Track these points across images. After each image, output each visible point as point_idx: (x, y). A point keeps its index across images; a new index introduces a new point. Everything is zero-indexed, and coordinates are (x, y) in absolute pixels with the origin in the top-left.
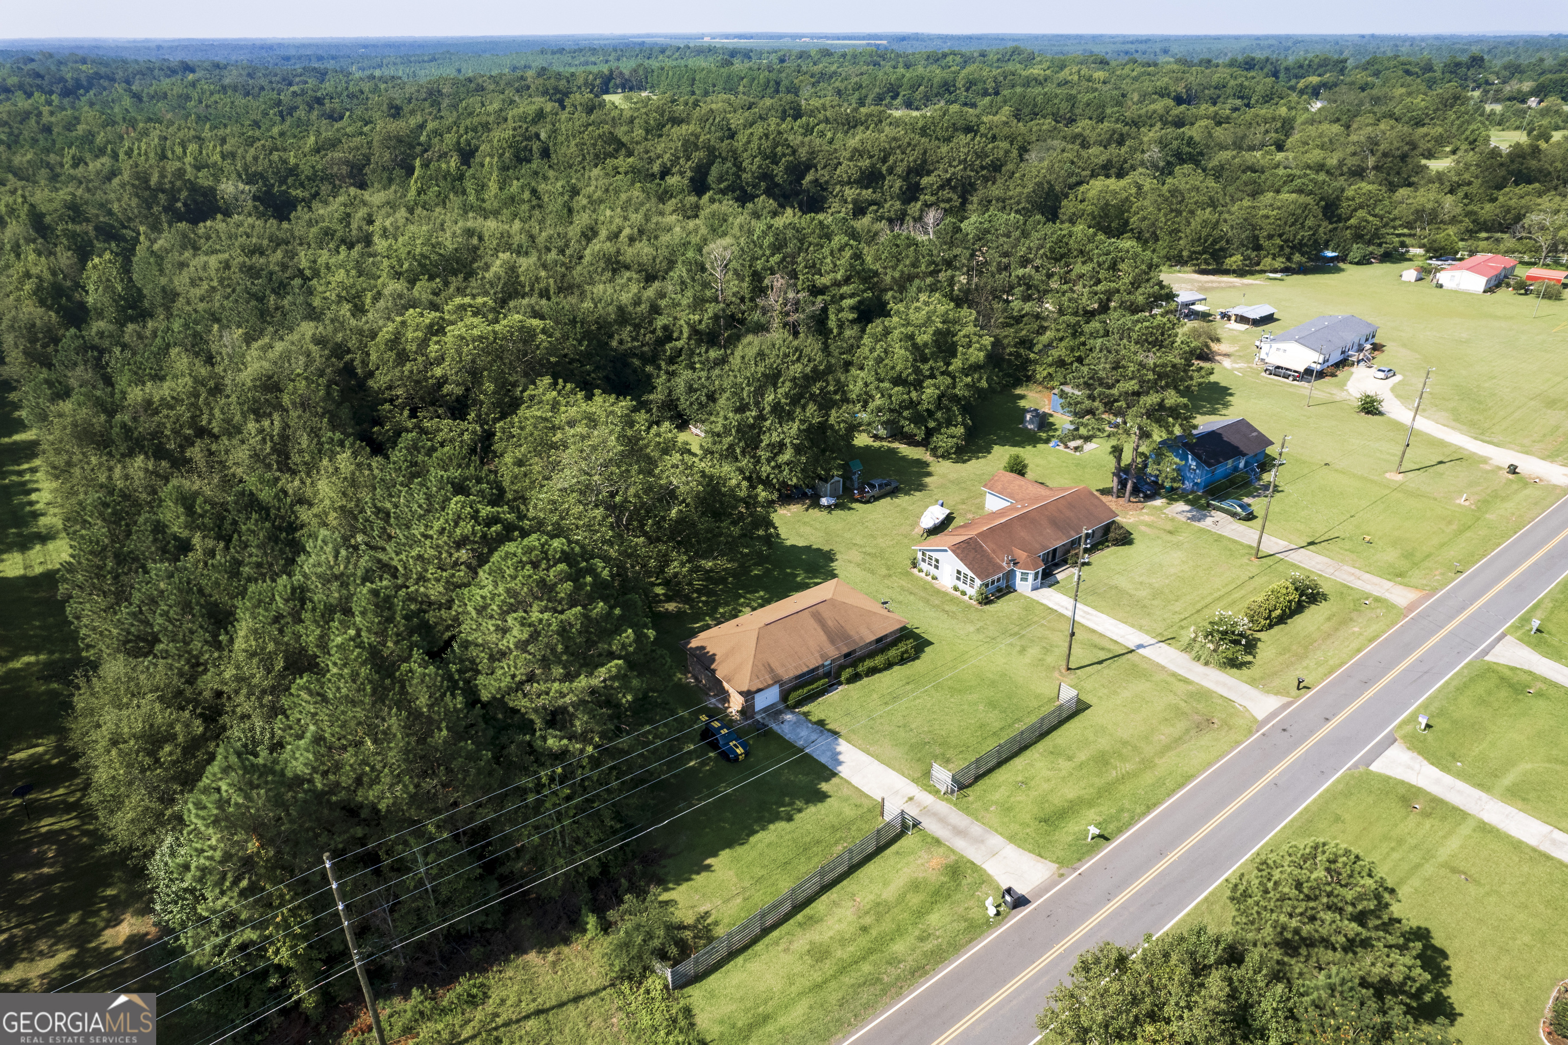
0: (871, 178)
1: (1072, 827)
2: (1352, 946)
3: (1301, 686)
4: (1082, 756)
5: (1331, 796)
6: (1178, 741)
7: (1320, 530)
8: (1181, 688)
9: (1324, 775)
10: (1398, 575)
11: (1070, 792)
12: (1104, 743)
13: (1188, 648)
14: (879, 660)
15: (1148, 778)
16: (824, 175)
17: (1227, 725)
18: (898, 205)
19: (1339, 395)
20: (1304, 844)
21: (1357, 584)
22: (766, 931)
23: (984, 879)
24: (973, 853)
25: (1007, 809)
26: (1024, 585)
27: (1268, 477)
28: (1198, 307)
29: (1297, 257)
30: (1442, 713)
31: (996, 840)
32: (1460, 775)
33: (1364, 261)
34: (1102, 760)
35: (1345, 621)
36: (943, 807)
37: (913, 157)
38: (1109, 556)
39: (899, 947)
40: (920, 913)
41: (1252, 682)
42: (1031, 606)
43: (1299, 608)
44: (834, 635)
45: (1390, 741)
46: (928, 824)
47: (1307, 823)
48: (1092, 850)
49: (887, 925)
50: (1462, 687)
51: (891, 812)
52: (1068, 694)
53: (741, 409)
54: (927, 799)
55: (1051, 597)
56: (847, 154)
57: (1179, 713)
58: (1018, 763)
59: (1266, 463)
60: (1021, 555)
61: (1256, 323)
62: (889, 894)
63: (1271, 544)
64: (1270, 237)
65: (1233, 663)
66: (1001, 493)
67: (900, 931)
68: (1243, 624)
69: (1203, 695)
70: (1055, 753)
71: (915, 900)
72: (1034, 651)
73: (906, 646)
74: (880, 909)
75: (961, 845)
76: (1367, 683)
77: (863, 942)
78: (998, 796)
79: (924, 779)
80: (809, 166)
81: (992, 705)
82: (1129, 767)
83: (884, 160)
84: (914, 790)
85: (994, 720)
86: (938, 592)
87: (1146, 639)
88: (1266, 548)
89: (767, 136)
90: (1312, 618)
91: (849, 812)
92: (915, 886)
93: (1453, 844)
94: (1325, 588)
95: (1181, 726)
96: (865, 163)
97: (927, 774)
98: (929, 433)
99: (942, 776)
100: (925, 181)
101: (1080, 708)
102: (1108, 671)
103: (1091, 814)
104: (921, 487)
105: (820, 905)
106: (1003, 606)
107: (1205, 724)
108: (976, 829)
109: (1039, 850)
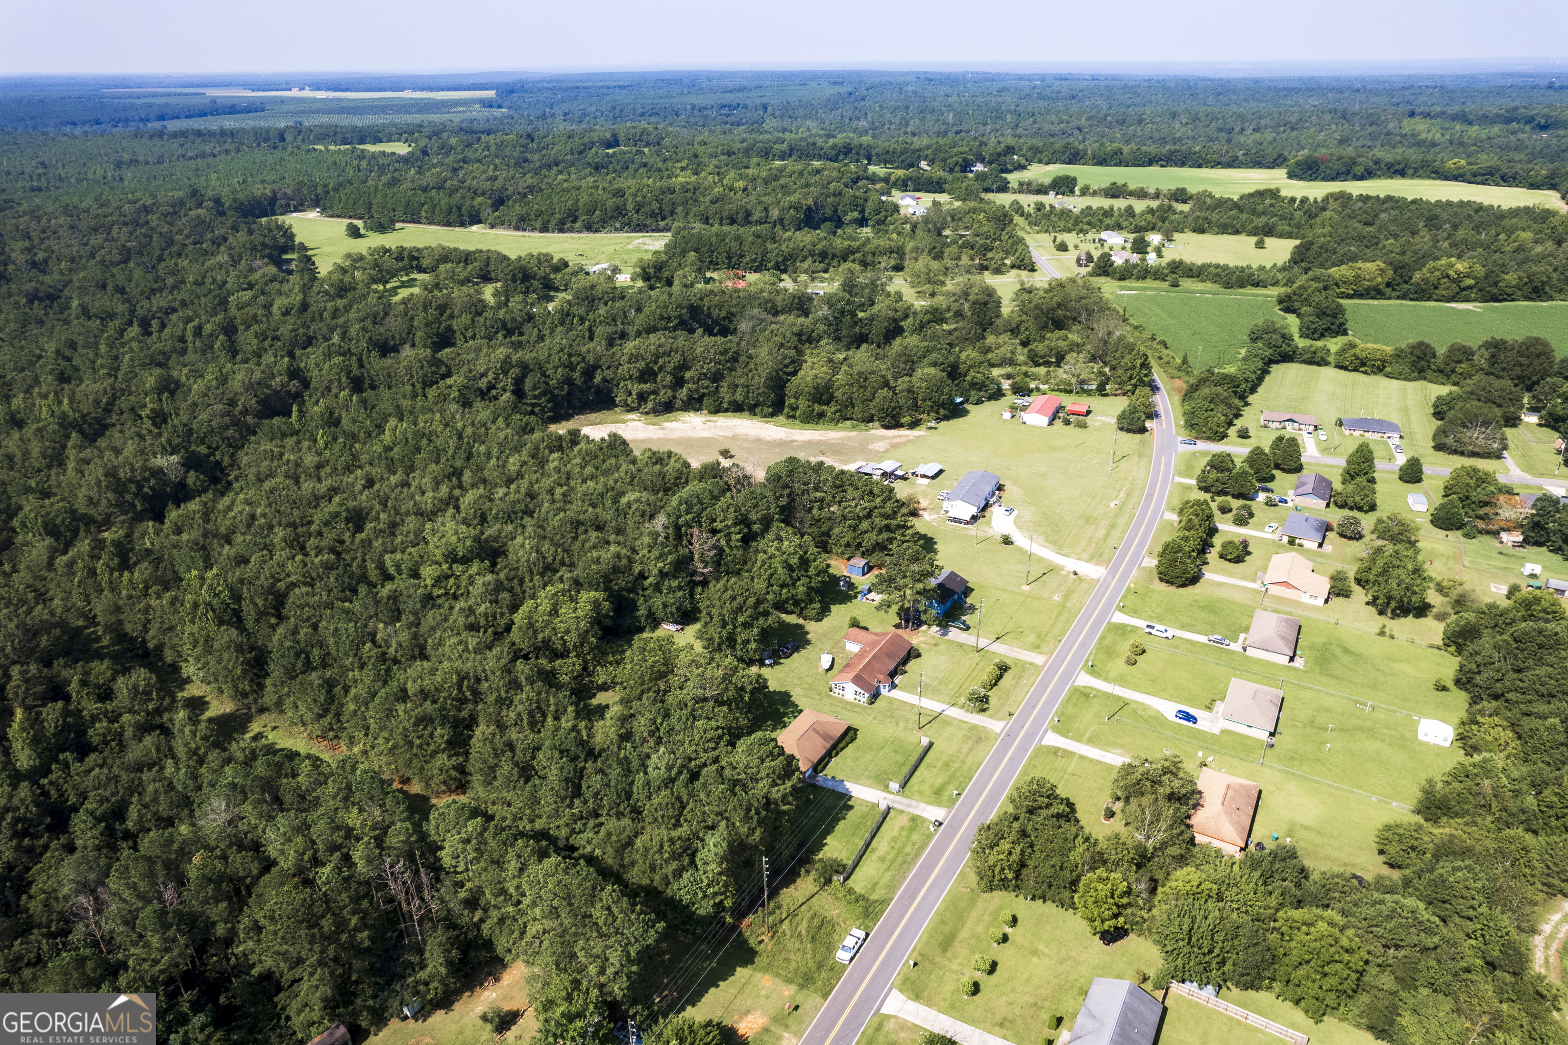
0: (647, 375)
1: (946, 794)
2: (1048, 806)
3: (1011, 714)
4: (939, 765)
5: (1031, 758)
6: (971, 750)
7: (1000, 631)
8: (965, 726)
9: (1027, 750)
10: (1036, 648)
11: (940, 780)
12: (945, 758)
13: (963, 707)
14: (843, 744)
15: (966, 768)
16: (609, 374)
17: (987, 738)
18: (670, 393)
19: (990, 533)
20: (1028, 779)
21: (1021, 657)
22: (861, 857)
23: (924, 820)
24: (917, 812)
25: (921, 793)
26: (884, 691)
27: (969, 600)
28: (900, 473)
29: (942, 412)
30: (1062, 714)
31: (922, 805)
32: (1072, 738)
33: (979, 402)
34: (947, 765)
35: (1020, 678)
36: (898, 798)
37: (676, 358)
38: (912, 665)
39: (907, 850)
40: (908, 837)
41: (991, 717)
42: (891, 700)
43: (1000, 677)
44: (825, 737)
45: (1046, 731)
46: (897, 806)
47: (1025, 772)
48: (956, 800)
49: (899, 844)
50: (1068, 700)
51: (883, 807)
52: (925, 741)
53: (724, 625)
54: (891, 797)
55: (896, 694)
56: (625, 358)
57: (969, 738)
58: (917, 773)
59: (968, 591)
60: (881, 677)
61: (933, 478)
62: (895, 833)
63: (983, 643)
64: (924, 400)
65: (983, 710)
66: (855, 641)
67: (904, 845)
68: (982, 692)
69: (974, 727)
70: (929, 766)
71: (904, 833)
72: (902, 724)
73: (851, 734)
74: (894, 839)
75: (911, 810)
76: (1034, 707)
77: (894, 853)
78: (916, 788)
79: (886, 788)
80: (596, 367)
81: (896, 752)
82: (957, 765)
83: (656, 362)
84: (884, 794)
85: (900, 758)
86: (848, 703)
87: (944, 707)
88: (980, 646)
89: (562, 350)
90: (1007, 676)
91: (865, 809)
92: (902, 829)
93: (1072, 765)
94: (1009, 663)
95: (970, 743)
96: (641, 365)
97: (887, 786)
98: (802, 609)
99: (894, 786)
100: (688, 375)
101: (931, 745)
102: (935, 724)
103: (951, 787)
104: (808, 642)
105: (874, 843)
106: (879, 703)
107: (979, 740)
108: (914, 803)
109: (939, 804)
